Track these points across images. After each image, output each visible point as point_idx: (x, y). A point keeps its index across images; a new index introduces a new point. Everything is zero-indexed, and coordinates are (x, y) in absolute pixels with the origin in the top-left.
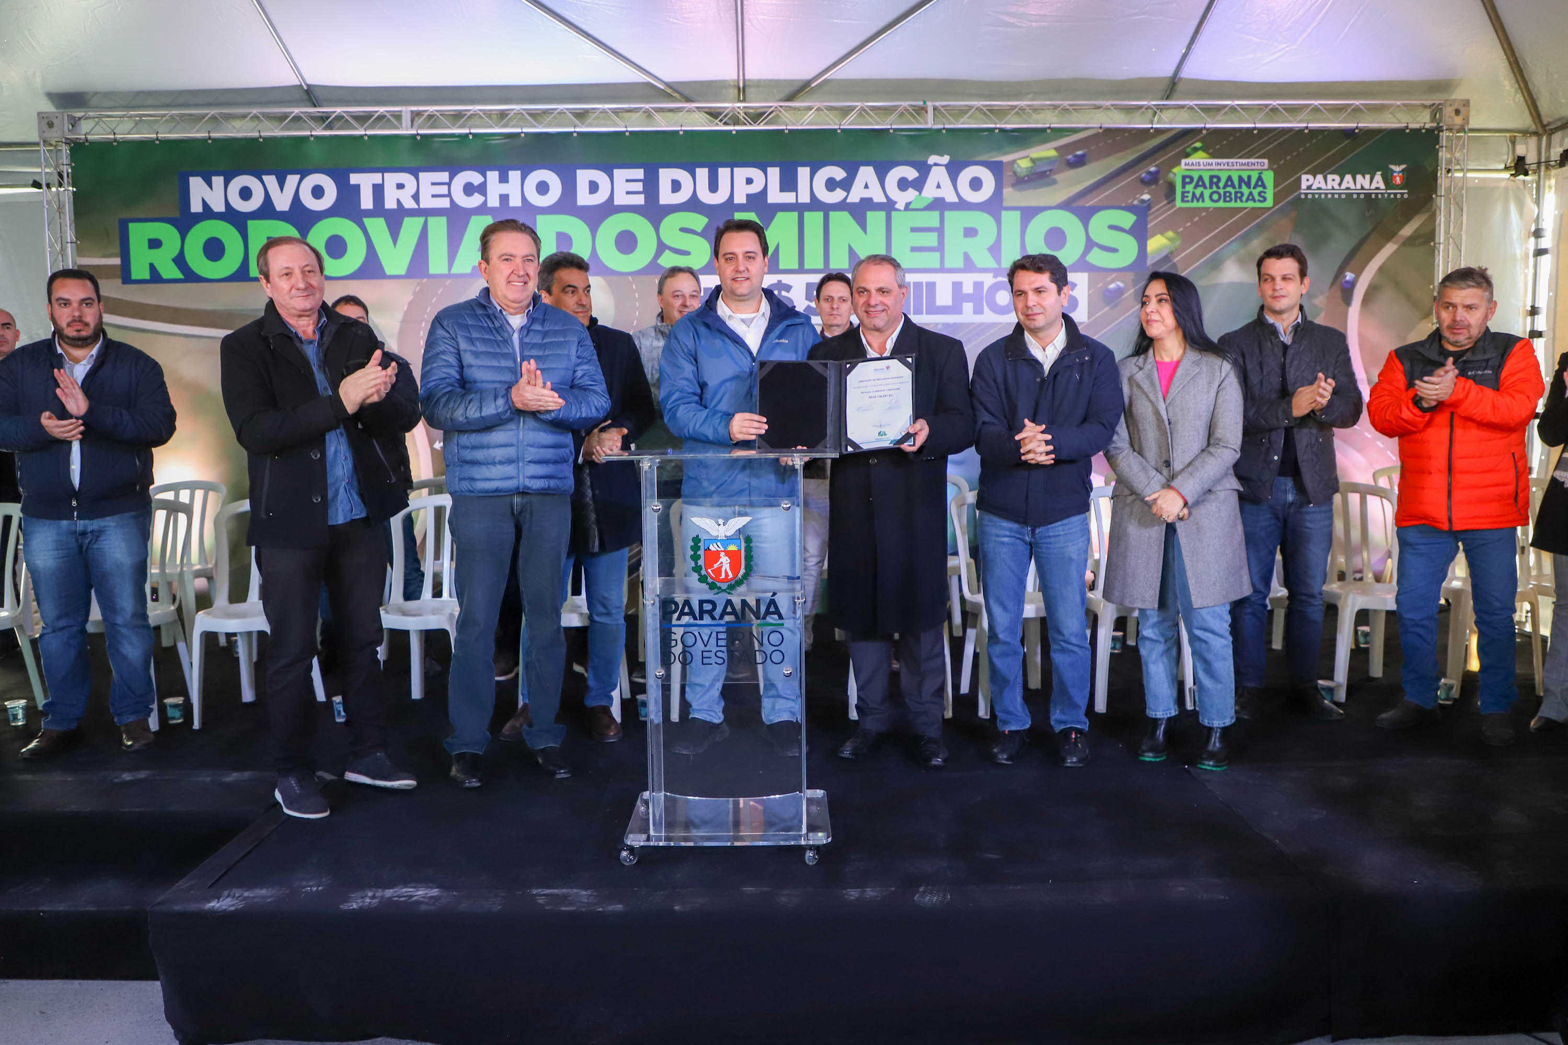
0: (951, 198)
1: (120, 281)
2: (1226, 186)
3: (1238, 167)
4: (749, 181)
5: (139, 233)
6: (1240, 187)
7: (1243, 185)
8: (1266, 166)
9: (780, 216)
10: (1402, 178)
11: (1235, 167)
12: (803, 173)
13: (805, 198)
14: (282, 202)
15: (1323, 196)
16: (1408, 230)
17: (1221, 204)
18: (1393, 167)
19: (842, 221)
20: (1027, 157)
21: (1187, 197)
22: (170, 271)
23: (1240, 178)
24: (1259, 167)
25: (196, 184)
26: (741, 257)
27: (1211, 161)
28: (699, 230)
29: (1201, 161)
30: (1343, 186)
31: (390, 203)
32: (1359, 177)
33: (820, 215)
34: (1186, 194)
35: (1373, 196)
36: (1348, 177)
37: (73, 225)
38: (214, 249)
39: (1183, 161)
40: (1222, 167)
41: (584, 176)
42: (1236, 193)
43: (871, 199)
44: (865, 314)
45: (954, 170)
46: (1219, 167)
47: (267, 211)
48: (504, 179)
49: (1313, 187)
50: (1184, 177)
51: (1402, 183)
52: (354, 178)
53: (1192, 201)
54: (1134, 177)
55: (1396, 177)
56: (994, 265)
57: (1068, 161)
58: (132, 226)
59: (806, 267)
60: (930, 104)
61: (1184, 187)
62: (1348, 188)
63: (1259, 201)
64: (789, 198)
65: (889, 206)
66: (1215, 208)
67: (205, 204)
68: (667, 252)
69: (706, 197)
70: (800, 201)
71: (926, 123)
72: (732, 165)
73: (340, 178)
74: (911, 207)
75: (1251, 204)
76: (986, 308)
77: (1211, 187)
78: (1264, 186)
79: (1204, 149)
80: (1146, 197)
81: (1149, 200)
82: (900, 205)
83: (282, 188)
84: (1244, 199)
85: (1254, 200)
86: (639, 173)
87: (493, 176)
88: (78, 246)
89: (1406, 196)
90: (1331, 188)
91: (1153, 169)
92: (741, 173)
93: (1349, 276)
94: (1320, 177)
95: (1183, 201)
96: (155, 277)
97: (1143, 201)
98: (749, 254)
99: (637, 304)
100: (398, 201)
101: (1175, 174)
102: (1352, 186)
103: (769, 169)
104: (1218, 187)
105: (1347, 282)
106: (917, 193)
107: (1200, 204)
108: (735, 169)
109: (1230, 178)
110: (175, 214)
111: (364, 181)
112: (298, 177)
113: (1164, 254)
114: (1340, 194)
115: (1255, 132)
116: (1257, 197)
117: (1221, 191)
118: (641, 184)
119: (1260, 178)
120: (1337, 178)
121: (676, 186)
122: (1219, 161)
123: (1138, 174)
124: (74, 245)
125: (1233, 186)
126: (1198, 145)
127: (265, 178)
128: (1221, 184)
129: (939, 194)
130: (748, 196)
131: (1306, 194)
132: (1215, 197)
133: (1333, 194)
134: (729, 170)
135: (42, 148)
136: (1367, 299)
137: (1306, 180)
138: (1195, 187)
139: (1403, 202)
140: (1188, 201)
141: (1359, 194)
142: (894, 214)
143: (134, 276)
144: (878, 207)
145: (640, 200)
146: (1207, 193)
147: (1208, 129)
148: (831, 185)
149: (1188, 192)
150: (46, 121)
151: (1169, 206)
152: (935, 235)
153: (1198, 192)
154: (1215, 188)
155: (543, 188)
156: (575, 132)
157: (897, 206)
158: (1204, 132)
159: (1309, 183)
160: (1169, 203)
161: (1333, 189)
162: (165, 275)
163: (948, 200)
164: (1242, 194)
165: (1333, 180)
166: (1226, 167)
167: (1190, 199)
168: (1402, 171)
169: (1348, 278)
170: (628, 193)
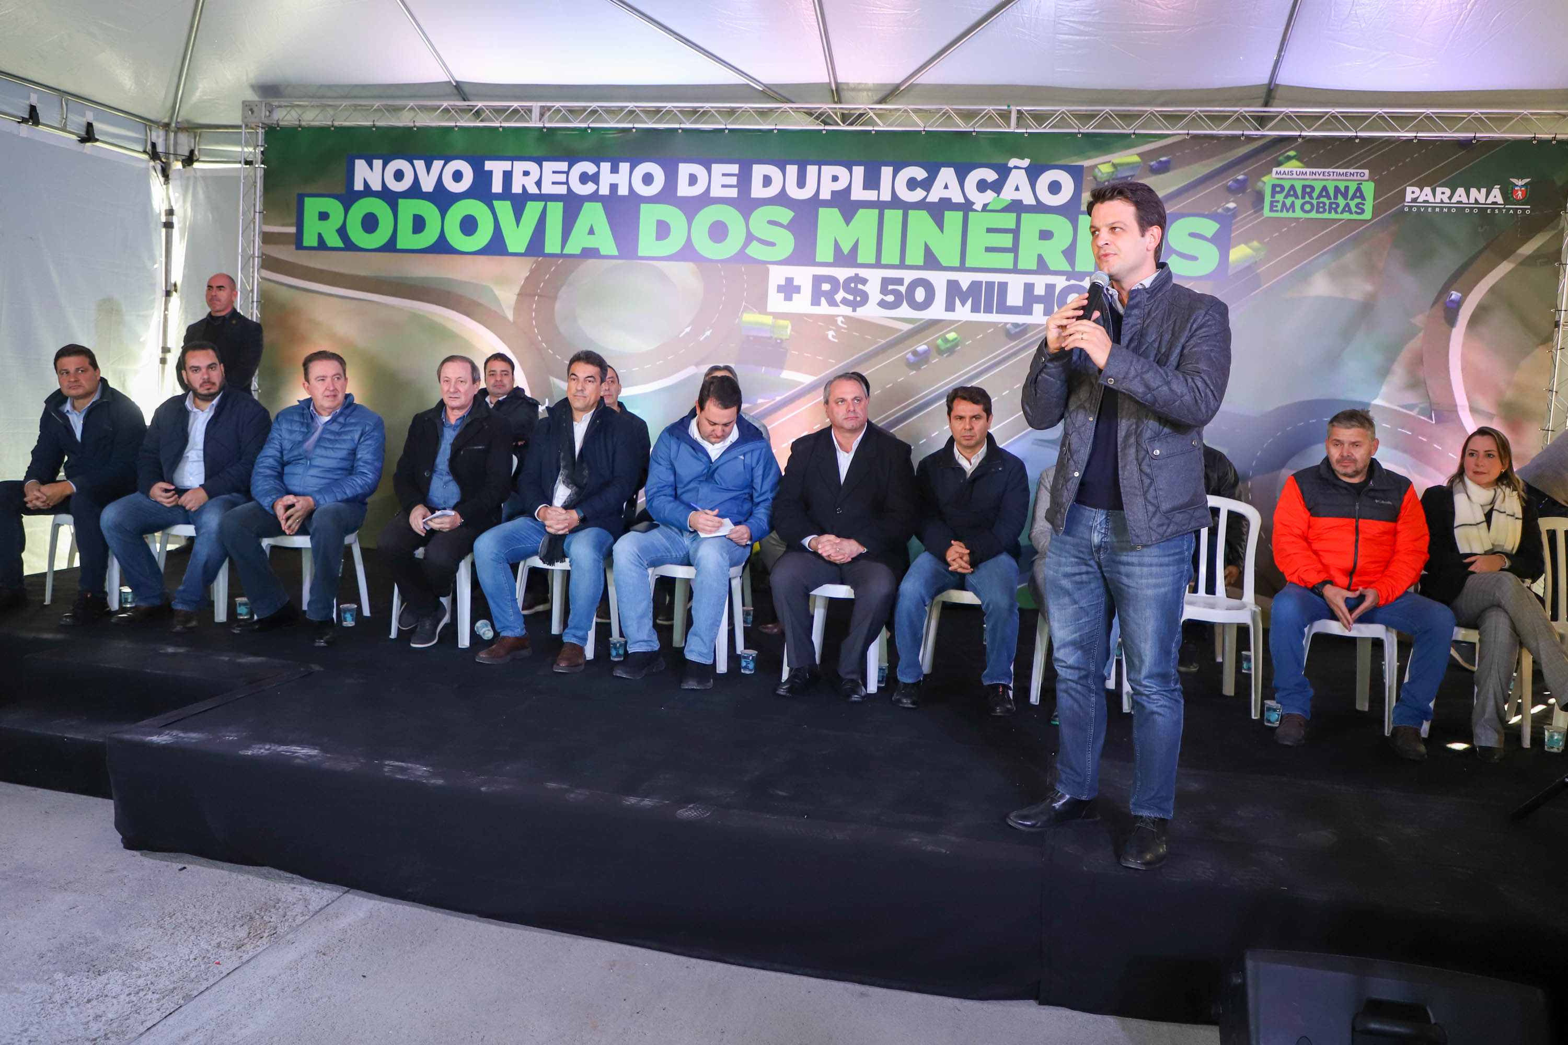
0: (1029, 200)
1: (293, 247)
2: (1320, 196)
3: (1335, 177)
4: (835, 179)
5: (313, 206)
6: (1336, 197)
7: (1340, 196)
8: (1366, 177)
9: (862, 212)
10: (1523, 193)
11: (1332, 177)
12: (886, 172)
13: (886, 196)
14: (428, 185)
15: (1430, 210)
16: (1528, 249)
17: (1313, 215)
18: (1514, 181)
19: (920, 219)
20: (1110, 162)
21: (1277, 206)
22: (334, 240)
23: (1337, 189)
24: (1359, 178)
25: (360, 165)
27: (1304, 170)
28: (785, 223)
29: (1295, 170)
30: (1454, 200)
31: (516, 189)
32: (1473, 191)
33: (899, 213)
34: (1275, 204)
35: (1489, 211)
36: (1461, 191)
37: (262, 198)
38: (370, 223)
39: (1275, 170)
40: (1317, 177)
41: (685, 170)
42: (1331, 204)
43: (950, 199)
45: (1033, 174)
46: (1314, 177)
47: (415, 191)
48: (615, 170)
49: (1420, 200)
50: (1274, 186)
51: (1523, 198)
52: (489, 165)
53: (1282, 211)
54: (1220, 184)
55: (1517, 191)
56: (1067, 268)
57: (1151, 167)
58: (307, 200)
60: (1014, 109)
61: (1273, 196)
62: (1460, 202)
63: (1356, 213)
64: (871, 195)
65: (967, 207)
66: (1307, 219)
67: (366, 184)
68: (755, 243)
69: (795, 193)
70: (881, 199)
71: (1009, 126)
72: (820, 163)
73: (477, 165)
74: (988, 208)
75: (1346, 216)
77: (1303, 197)
78: (1363, 198)
79: (1298, 158)
80: (1231, 205)
81: (1235, 208)
82: (978, 206)
83: (428, 171)
84: (1339, 210)
85: (1350, 212)
86: (734, 168)
87: (606, 167)
88: (264, 215)
89: (1528, 212)
90: (1439, 201)
91: (1241, 177)
92: (829, 171)
93: (1455, 295)
94: (1427, 190)
95: (1271, 210)
96: (322, 245)
97: (1228, 209)
99: (724, 290)
100: (524, 187)
101: (1265, 183)
102: (1465, 200)
103: (854, 168)
104: (1311, 198)
105: (1452, 301)
106: (996, 195)
107: (1290, 215)
108: (823, 167)
109: (1325, 188)
110: (341, 190)
111: (496, 168)
112: (442, 162)
113: (1247, 264)
114: (1450, 208)
115: (1357, 141)
116: (1354, 209)
117: (1315, 202)
118: (735, 178)
119: (1359, 189)
120: (1448, 191)
121: (767, 181)
122: (1314, 170)
123: (1224, 182)
124: (261, 214)
125: (1328, 197)
126: (1292, 153)
127: (415, 162)
128: (1315, 195)
129: (1017, 196)
130: (833, 193)
131: (1411, 207)
132: (1307, 207)
133: (1441, 208)
134: (817, 167)
135: (243, 130)
136: (1474, 321)
137: (1411, 192)
138: (1286, 197)
139: (1525, 218)
140: (1277, 211)
141: (1472, 209)
142: (971, 214)
143: (306, 244)
144: (956, 207)
145: (733, 193)
146: (1298, 203)
147: (1304, 137)
148: (912, 184)
149: (1278, 202)
150: (248, 108)
151: (1254, 216)
152: (1010, 237)
153: (1288, 202)
154: (1307, 199)
155: (648, 179)
156: (680, 128)
157: (974, 207)
158: (1300, 140)
159: (1415, 196)
160: (1255, 212)
161: (1442, 202)
162: (330, 244)
163: (1026, 202)
164: (1338, 205)
165: (1443, 194)
166: (1321, 177)
167: (1279, 208)
168: (1526, 185)
169: (1453, 297)
170: (723, 186)
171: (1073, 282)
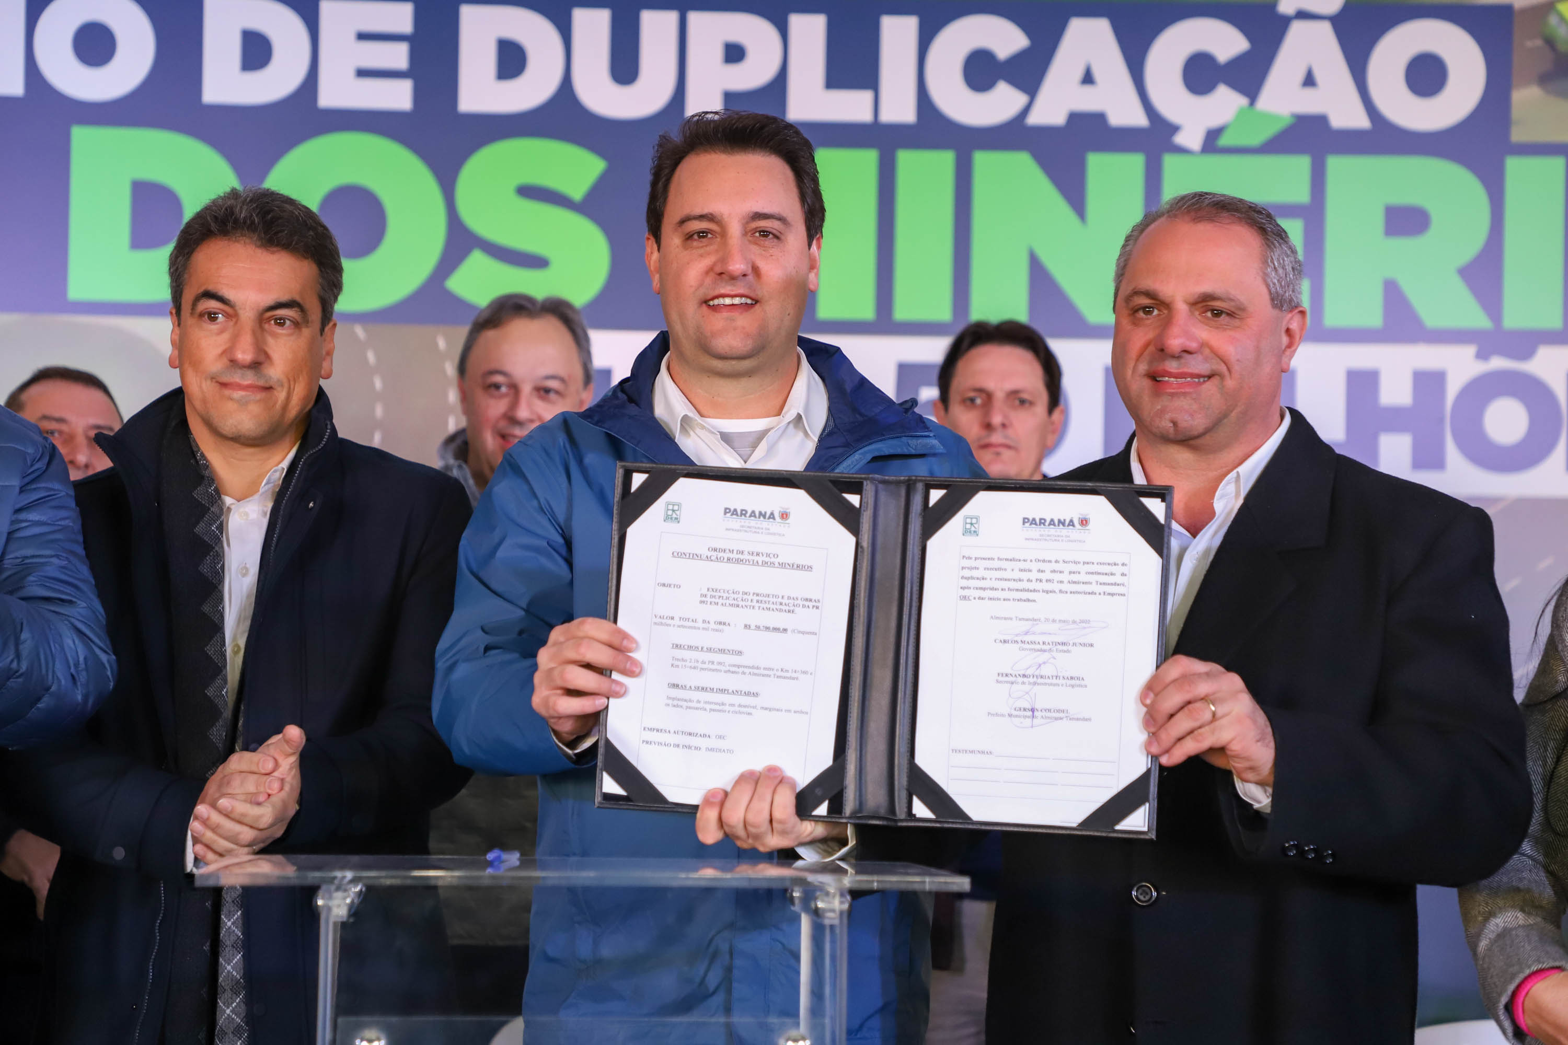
0: (1348, 115)
4: (734, 53)
12: (897, 33)
13: (900, 108)
19: (1011, 180)
26: (735, 229)
28: (577, 193)
33: (946, 160)
41: (226, 18)
43: (1100, 118)
44: (1147, 383)
45: (1358, 33)
56: (1478, 320)
59: (902, 312)
65: (1155, 138)
68: (477, 258)
69: (601, 96)
70: (884, 118)
72: (684, 5)
74: (1225, 141)
76: (1452, 453)
82: (1191, 137)
86: (397, 16)
92: (710, 28)
98: (763, 224)
103: (794, 19)
106: (1243, 101)
108: (691, 16)
118: (403, 49)
121: (510, 58)
129: (1309, 102)
130: (730, 97)
134: (671, 18)
142: (1170, 162)
144: (1121, 140)
145: (399, 96)
148: (982, 70)
155: (94, 44)
157: (1180, 139)
163: (1338, 121)
170: (362, 73)
171: (1498, 363)
